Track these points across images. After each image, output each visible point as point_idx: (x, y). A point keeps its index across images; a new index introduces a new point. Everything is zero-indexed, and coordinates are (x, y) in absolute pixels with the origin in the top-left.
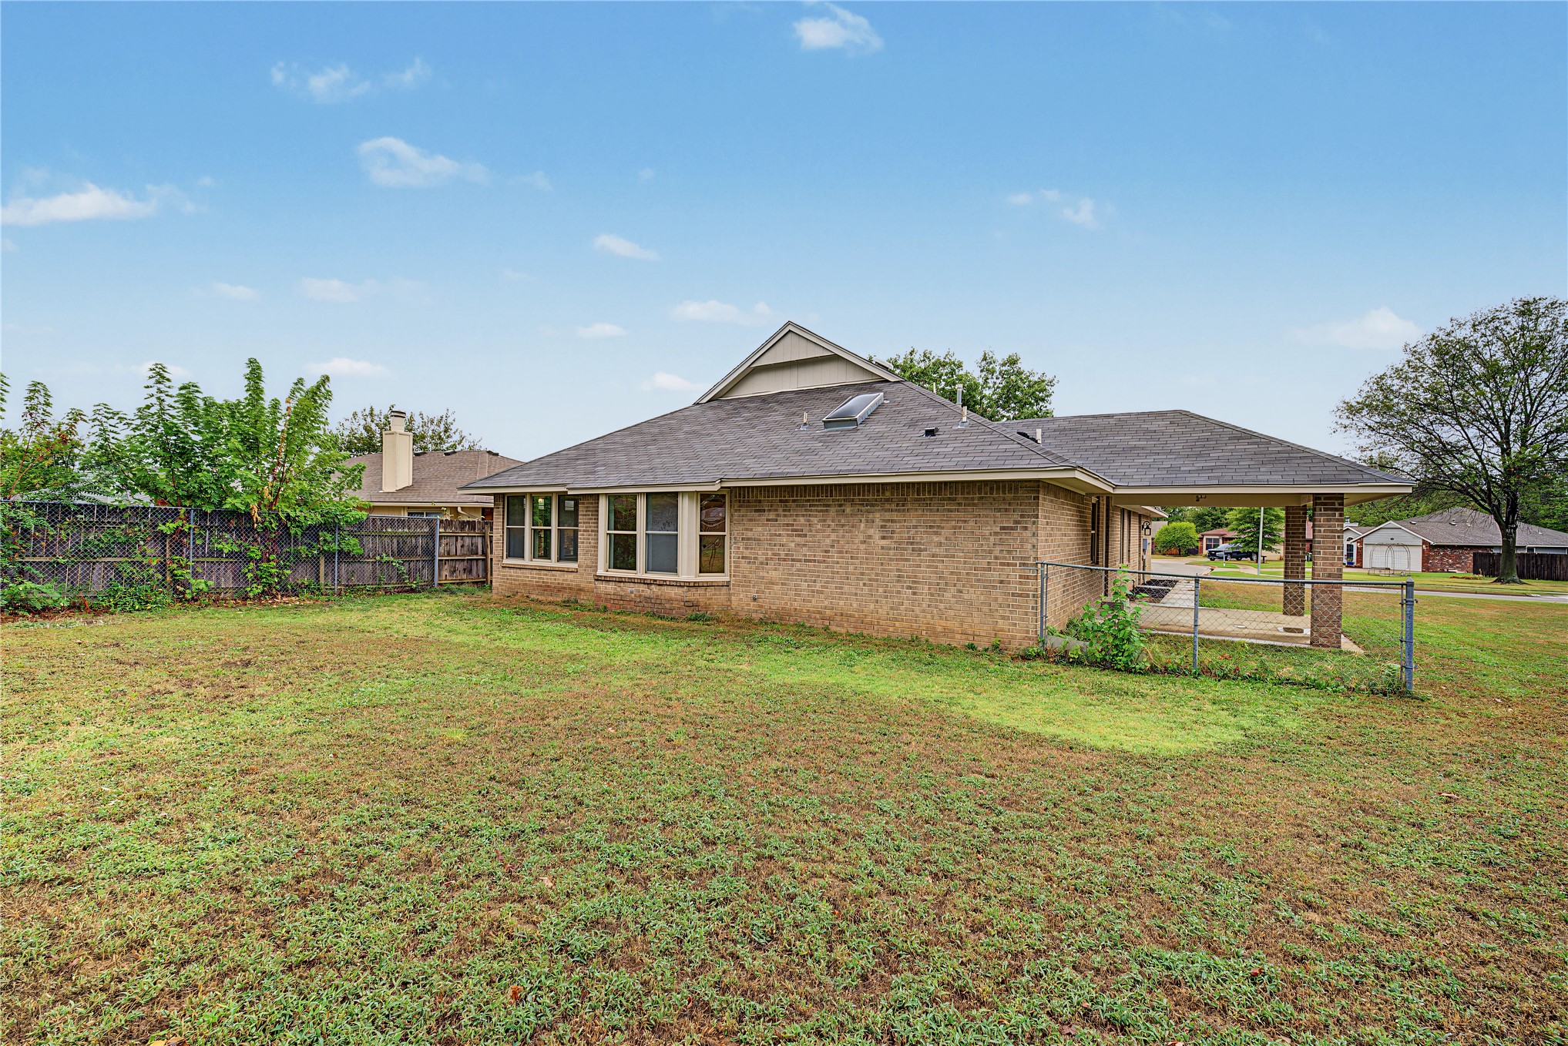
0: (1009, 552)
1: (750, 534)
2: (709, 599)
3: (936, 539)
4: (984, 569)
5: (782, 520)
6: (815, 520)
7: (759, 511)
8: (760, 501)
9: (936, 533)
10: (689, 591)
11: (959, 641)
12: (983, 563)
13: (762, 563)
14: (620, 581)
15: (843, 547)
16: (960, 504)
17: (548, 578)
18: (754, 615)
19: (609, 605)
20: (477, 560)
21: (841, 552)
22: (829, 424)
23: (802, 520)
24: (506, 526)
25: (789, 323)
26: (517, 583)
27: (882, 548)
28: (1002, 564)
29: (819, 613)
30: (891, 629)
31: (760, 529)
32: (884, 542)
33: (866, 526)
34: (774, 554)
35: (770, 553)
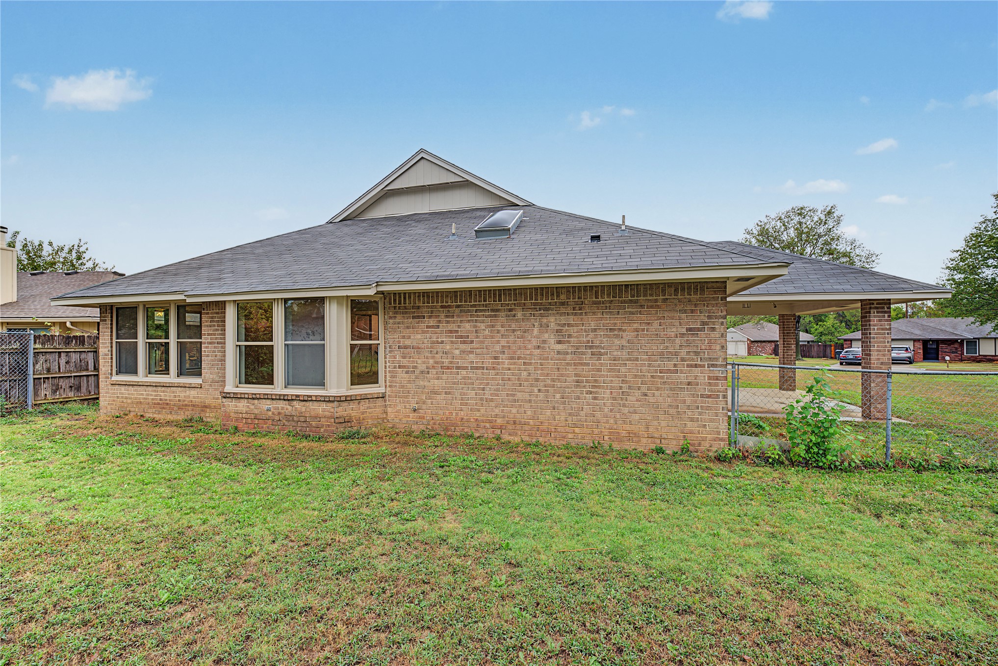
0: (697, 353)
1: (408, 342)
2: (363, 413)
3: (617, 342)
4: (669, 371)
5: (444, 327)
6: (482, 326)
7: (418, 317)
8: (419, 307)
9: (617, 336)
10: (339, 406)
11: (645, 445)
12: (670, 365)
13: (422, 372)
14: (254, 397)
15: (514, 352)
16: (642, 306)
17: (166, 395)
18: (414, 427)
19: (241, 425)
20: (87, 376)
21: (512, 358)
22: (480, 233)
23: (467, 326)
24: (115, 340)
25: (422, 151)
26: (129, 401)
27: (559, 353)
28: (688, 366)
29: (490, 422)
30: (570, 436)
31: (419, 336)
32: (559, 347)
33: (540, 332)
34: (436, 363)
35: (431, 361)
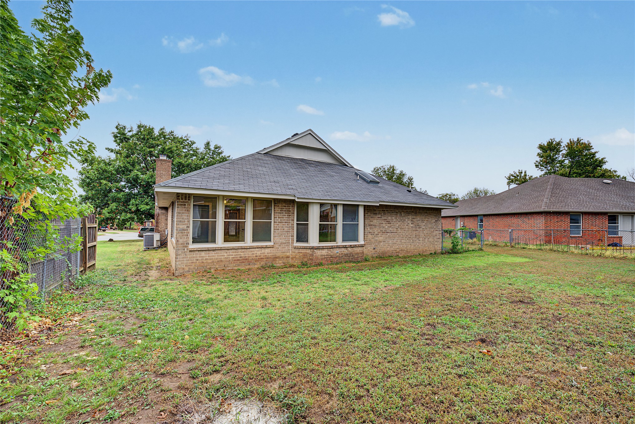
1: (372, 223)
3: (423, 224)
5: (383, 218)
6: (393, 218)
7: (375, 214)
8: (375, 210)
11: (429, 253)
13: (376, 234)
14: (331, 248)
16: (427, 214)
18: (374, 255)
19: (324, 261)
21: (401, 229)
22: (371, 182)
23: (390, 218)
29: (395, 251)
30: (414, 252)
31: (375, 221)
32: (412, 225)
33: (408, 220)
34: (381, 231)
35: (379, 230)
